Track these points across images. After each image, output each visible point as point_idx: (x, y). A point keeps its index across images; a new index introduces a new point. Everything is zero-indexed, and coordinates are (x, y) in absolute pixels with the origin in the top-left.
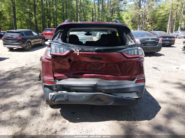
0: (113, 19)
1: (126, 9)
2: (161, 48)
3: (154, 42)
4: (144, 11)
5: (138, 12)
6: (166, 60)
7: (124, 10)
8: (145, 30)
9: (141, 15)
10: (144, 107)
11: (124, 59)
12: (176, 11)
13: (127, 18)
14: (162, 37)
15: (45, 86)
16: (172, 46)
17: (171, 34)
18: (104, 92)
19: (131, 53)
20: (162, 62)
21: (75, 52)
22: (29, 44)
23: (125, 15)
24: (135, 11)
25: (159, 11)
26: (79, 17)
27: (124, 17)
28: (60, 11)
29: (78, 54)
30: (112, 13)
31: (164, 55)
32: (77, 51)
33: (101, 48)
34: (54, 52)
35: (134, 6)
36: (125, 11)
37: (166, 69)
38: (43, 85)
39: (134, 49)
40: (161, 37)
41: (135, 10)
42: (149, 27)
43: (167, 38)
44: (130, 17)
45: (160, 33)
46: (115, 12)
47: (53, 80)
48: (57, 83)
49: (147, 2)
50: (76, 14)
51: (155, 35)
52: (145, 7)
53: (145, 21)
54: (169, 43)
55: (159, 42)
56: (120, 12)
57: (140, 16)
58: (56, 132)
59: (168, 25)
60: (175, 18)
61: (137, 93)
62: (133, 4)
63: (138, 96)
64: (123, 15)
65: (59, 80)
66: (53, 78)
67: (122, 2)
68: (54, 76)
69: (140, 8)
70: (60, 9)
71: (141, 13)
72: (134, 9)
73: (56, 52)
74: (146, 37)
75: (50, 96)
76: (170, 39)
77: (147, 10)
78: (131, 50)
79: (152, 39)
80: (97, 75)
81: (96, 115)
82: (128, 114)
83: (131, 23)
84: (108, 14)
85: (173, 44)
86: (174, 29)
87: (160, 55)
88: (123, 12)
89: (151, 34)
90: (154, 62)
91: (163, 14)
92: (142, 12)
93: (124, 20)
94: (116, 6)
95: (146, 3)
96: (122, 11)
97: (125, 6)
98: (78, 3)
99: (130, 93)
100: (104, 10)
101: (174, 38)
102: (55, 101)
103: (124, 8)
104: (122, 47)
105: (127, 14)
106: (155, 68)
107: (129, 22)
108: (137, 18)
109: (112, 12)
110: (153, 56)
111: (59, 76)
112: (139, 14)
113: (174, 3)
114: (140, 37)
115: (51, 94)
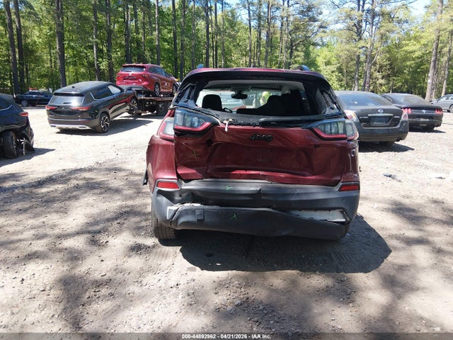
0: (294, 64)
1: (325, 40)
2: (406, 133)
3: (390, 117)
4: (368, 46)
5: (356, 49)
6: (417, 160)
7: (321, 43)
8: (373, 92)
9: (362, 56)
10: (360, 250)
11: (317, 141)
12: (448, 46)
13: (328, 63)
14: (412, 108)
15: (160, 193)
16: (435, 129)
17: (435, 103)
18: (274, 206)
19: (331, 129)
20: (407, 164)
21: (221, 125)
22: (104, 118)
23: (323, 55)
24: (348, 47)
25: (407, 45)
26: (211, 59)
27: (320, 61)
28: (168, 44)
29: (226, 130)
30: (292, 49)
31: (413, 149)
32: (225, 124)
33: (271, 118)
34: (181, 124)
35: (346, 34)
36: (323, 45)
37: (415, 179)
38: (156, 190)
39: (337, 122)
40: (408, 108)
41: (348, 42)
42: (381, 85)
43: (424, 111)
44: (334, 60)
45: (405, 99)
46: (299, 49)
47: (176, 181)
48: (183, 188)
49: (377, 24)
50: (204, 51)
51: (394, 102)
52: (371, 36)
53: (372, 70)
54: (428, 122)
55: (402, 119)
56: (311, 47)
57: (359, 57)
58: (177, 285)
59: (429, 81)
60: (447, 64)
61: (343, 211)
62: (342, 28)
63: (345, 218)
64: (319, 56)
65: (187, 181)
66: (176, 177)
67: (316, 24)
68: (177, 173)
69: (360, 39)
70: (167, 41)
71: (362, 51)
72: (344, 40)
73: (184, 125)
74: (371, 106)
75: (170, 212)
76: (430, 113)
77: (377, 44)
78: (330, 123)
79: (385, 111)
80: (261, 173)
81: (256, 261)
82: (325, 261)
83: (336, 73)
84: (281, 52)
85: (439, 125)
86: (444, 90)
87: (405, 149)
88: (318, 47)
89: (383, 99)
90: (389, 164)
91: (417, 54)
92: (364, 49)
93: (319, 67)
94: (300, 34)
95: (374, 27)
96: (315, 44)
97: (323, 34)
98: (210, 26)
99: (327, 212)
100: (271, 43)
101: (440, 109)
102: (177, 222)
103: (322, 37)
104: (312, 117)
105: (328, 53)
106: (390, 176)
107: (333, 72)
108: (352, 63)
109: (292, 47)
110: (389, 151)
111: (187, 174)
112: (357, 53)
113: (443, 27)
114: (356, 105)
115: (169, 208)
